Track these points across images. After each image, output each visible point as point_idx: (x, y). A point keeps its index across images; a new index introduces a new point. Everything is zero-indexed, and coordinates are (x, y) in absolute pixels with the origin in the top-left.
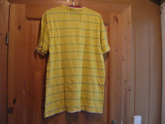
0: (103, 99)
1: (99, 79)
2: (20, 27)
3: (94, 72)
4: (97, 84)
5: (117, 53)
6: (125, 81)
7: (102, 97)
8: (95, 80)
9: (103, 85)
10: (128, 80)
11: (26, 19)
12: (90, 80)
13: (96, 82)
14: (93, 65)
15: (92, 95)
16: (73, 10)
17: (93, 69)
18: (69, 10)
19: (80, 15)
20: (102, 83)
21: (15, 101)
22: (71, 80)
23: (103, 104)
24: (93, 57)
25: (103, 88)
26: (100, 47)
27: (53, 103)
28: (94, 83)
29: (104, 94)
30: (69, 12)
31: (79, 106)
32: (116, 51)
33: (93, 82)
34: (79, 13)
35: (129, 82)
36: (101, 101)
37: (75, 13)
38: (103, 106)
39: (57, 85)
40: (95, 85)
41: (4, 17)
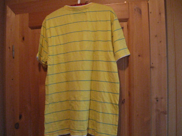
0: (117, 124)
1: (112, 96)
2: (23, 39)
3: (105, 87)
4: (108, 102)
5: (140, 58)
6: (157, 98)
7: (116, 121)
8: (106, 97)
9: (116, 104)
10: (162, 98)
11: (30, 29)
12: (99, 97)
13: (107, 100)
14: (104, 76)
15: (101, 116)
16: (77, 10)
17: (103, 82)
18: (72, 11)
19: (86, 14)
20: (115, 101)
21: (20, 117)
22: (74, 96)
23: (117, 130)
24: (102, 66)
25: (117, 107)
26: (112, 53)
27: (56, 123)
28: (104, 101)
29: (118, 116)
30: (72, 12)
31: (83, 129)
32: (139, 56)
33: (103, 99)
34: (84, 11)
35: (163, 100)
36: (114, 126)
37: (79, 12)
38: (117, 133)
39: (61, 102)
40: (106, 104)
41: (11, 30)
